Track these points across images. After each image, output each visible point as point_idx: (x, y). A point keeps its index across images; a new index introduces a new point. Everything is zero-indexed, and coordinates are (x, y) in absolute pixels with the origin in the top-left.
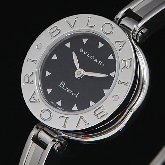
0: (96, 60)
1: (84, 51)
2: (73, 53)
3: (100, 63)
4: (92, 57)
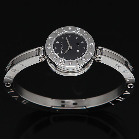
0: (62, 46)
2: (64, 54)
3: (62, 44)
4: (62, 48)
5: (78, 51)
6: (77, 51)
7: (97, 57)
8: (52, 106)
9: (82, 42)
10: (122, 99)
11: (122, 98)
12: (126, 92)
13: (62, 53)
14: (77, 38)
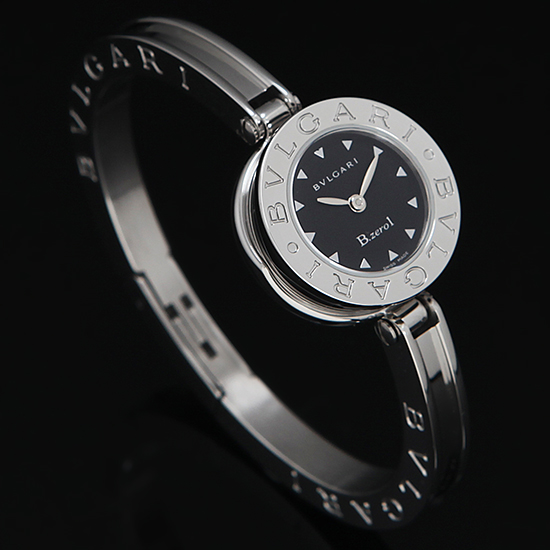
0: (343, 169)
1: (319, 185)
2: (319, 200)
4: (336, 174)
5: (364, 242)
6: (361, 238)
7: (391, 324)
8: (142, 275)
9: (410, 233)
10: (332, 507)
11: (337, 506)
12: (362, 506)
13: (316, 187)
14: (413, 203)
